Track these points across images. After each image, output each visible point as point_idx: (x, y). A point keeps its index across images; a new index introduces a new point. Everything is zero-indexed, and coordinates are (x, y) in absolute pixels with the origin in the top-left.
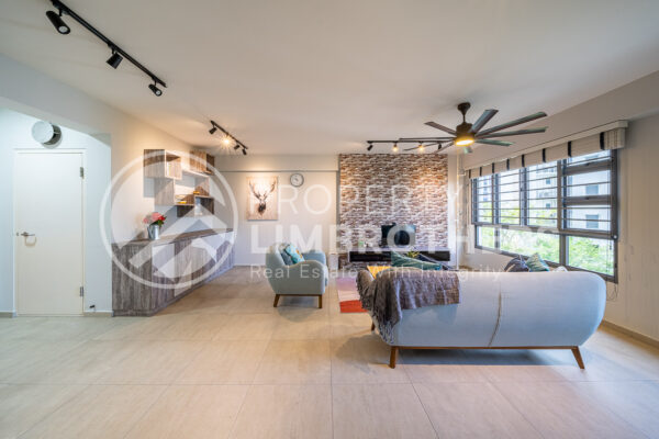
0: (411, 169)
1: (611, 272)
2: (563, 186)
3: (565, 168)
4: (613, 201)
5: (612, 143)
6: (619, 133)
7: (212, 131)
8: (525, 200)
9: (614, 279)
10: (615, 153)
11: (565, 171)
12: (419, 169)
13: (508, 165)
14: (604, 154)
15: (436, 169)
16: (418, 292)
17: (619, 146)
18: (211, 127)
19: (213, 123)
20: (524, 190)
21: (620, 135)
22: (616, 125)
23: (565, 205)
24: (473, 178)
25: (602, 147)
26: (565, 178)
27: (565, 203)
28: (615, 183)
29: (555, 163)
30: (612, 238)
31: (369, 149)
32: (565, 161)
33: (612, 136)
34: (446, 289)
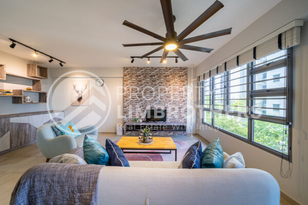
0: (166, 76)
1: (286, 152)
2: (251, 83)
3: (252, 69)
4: (289, 92)
5: (288, 42)
6: (295, 32)
7: (13, 46)
8: (227, 94)
9: (289, 158)
10: (291, 51)
11: (252, 71)
12: (170, 76)
13: (217, 71)
14: (281, 54)
15: (180, 76)
16: (49, 194)
17: (295, 44)
18: (11, 43)
19: (11, 40)
20: (227, 87)
21: (296, 33)
22: (293, 24)
23: (252, 97)
24: (201, 81)
25: (280, 47)
26: (252, 77)
27: (252, 95)
28: (290, 77)
29: (245, 66)
30: (287, 124)
31: (132, 62)
32: (252, 63)
33: (288, 35)
34: (80, 191)
